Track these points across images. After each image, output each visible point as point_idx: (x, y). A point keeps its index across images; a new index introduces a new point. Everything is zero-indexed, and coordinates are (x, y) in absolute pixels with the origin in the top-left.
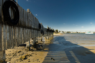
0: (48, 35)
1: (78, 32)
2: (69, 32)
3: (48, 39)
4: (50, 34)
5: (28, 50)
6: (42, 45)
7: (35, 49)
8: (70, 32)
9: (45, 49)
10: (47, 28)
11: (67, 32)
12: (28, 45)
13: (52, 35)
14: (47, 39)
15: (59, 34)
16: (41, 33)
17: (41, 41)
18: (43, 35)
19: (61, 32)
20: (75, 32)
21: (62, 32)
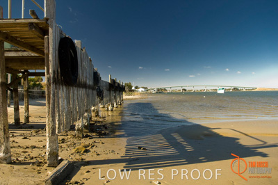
0: (110, 100)
1: (187, 89)
2: (162, 90)
3: (112, 110)
4: (115, 97)
5: (81, 135)
6: (104, 126)
7: (94, 134)
8: (165, 90)
9: (117, 134)
10: (109, 81)
11: (158, 90)
12: (80, 124)
13: (118, 99)
14: (108, 110)
15: (136, 97)
16: (97, 95)
17: (97, 115)
18: (102, 99)
19: (140, 90)
20: (178, 89)
21: (143, 90)
